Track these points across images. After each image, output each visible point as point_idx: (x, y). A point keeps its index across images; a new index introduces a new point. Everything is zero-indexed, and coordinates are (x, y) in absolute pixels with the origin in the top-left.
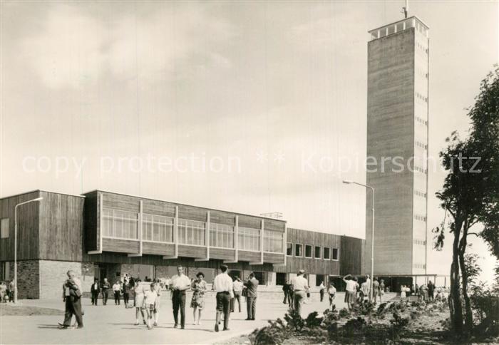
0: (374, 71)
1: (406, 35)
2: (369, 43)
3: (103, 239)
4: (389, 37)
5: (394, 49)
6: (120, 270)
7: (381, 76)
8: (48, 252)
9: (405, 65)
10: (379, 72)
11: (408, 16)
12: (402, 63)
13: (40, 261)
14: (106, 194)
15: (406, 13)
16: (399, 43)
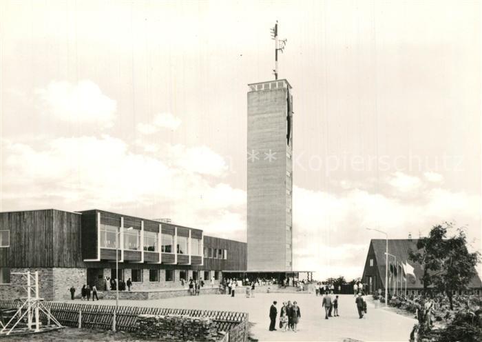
0: (253, 115)
1: (278, 92)
2: (248, 93)
3: (101, 249)
4: (265, 91)
5: (269, 101)
6: (103, 272)
7: (259, 119)
8: (59, 261)
9: (278, 114)
10: (257, 116)
11: (279, 79)
12: (276, 112)
13: (54, 269)
14: (102, 212)
15: (276, 75)
16: (273, 97)
